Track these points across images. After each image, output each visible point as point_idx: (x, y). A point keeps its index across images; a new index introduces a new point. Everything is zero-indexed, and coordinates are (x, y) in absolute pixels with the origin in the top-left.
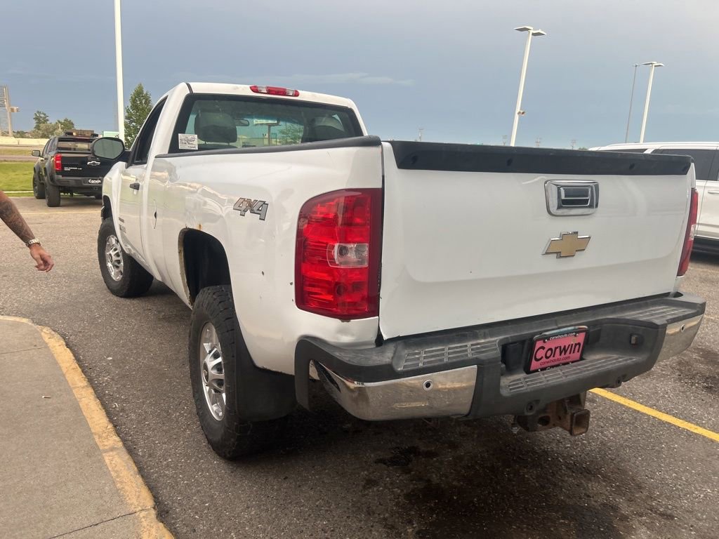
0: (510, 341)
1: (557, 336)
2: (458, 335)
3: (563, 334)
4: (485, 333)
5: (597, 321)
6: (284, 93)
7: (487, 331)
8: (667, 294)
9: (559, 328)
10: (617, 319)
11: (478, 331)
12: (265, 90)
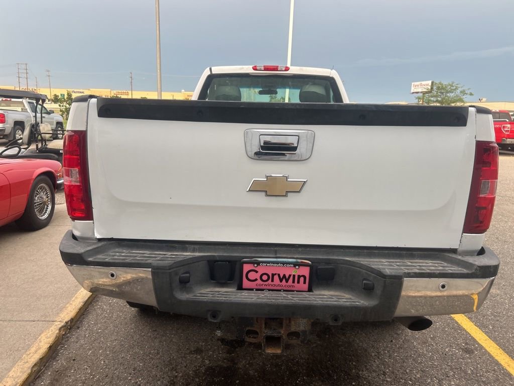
0: (218, 259)
1: (269, 263)
2: (168, 246)
3: (277, 263)
4: (194, 248)
5: (329, 260)
6: (276, 69)
7: (197, 247)
8: (454, 251)
9: (276, 258)
10: (353, 262)
11: (187, 246)
12: (263, 68)
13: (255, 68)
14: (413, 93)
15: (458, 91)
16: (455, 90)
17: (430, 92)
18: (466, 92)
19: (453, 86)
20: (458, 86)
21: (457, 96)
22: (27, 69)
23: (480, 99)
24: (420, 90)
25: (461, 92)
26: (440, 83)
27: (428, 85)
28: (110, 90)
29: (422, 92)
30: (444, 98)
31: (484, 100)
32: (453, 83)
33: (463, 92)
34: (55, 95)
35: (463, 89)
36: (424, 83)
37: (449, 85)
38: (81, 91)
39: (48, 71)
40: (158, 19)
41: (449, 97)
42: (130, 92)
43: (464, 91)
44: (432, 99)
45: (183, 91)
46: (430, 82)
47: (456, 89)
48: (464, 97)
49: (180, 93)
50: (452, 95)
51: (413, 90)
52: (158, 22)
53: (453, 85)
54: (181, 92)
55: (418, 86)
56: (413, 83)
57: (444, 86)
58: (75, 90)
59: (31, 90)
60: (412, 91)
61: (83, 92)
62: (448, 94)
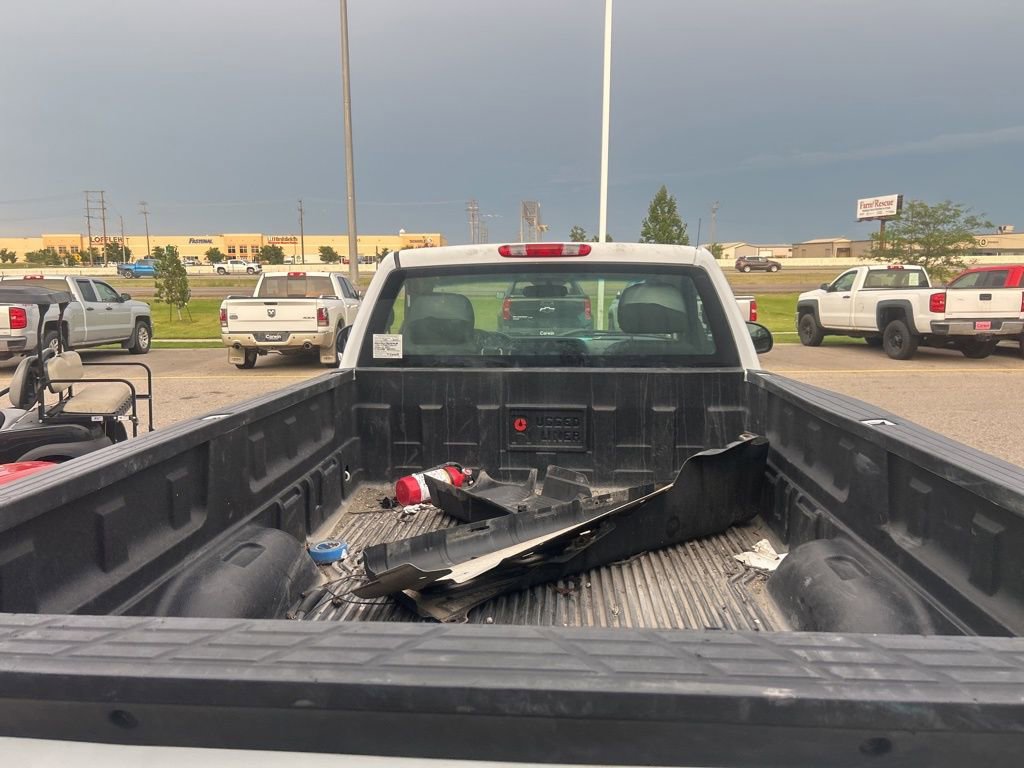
12: (525, 253)
13: (504, 252)
14: (861, 220)
15: (961, 219)
16: (954, 216)
17: (897, 217)
18: (978, 221)
19: (949, 210)
20: (958, 208)
21: (959, 230)
22: (103, 202)
23: (1000, 228)
24: (875, 214)
25: (967, 221)
26: (921, 205)
27: (890, 203)
28: (260, 235)
29: (879, 218)
30: (931, 235)
31: (1009, 228)
32: (949, 203)
33: (972, 222)
34: (157, 249)
35: (968, 215)
36: (882, 199)
37: (941, 207)
38: (207, 238)
39: (144, 204)
40: (347, 98)
41: (941, 232)
42: (299, 238)
43: (973, 218)
44: (905, 237)
45: (402, 231)
46: (894, 198)
47: (957, 214)
48: (974, 231)
49: (396, 237)
50: (946, 228)
51: (860, 213)
52: (347, 104)
53: (950, 207)
54: (398, 234)
55: (870, 205)
56: (859, 201)
57: (931, 210)
58: (196, 238)
59: (112, 239)
60: (859, 216)
61: (210, 241)
62: (939, 227)
